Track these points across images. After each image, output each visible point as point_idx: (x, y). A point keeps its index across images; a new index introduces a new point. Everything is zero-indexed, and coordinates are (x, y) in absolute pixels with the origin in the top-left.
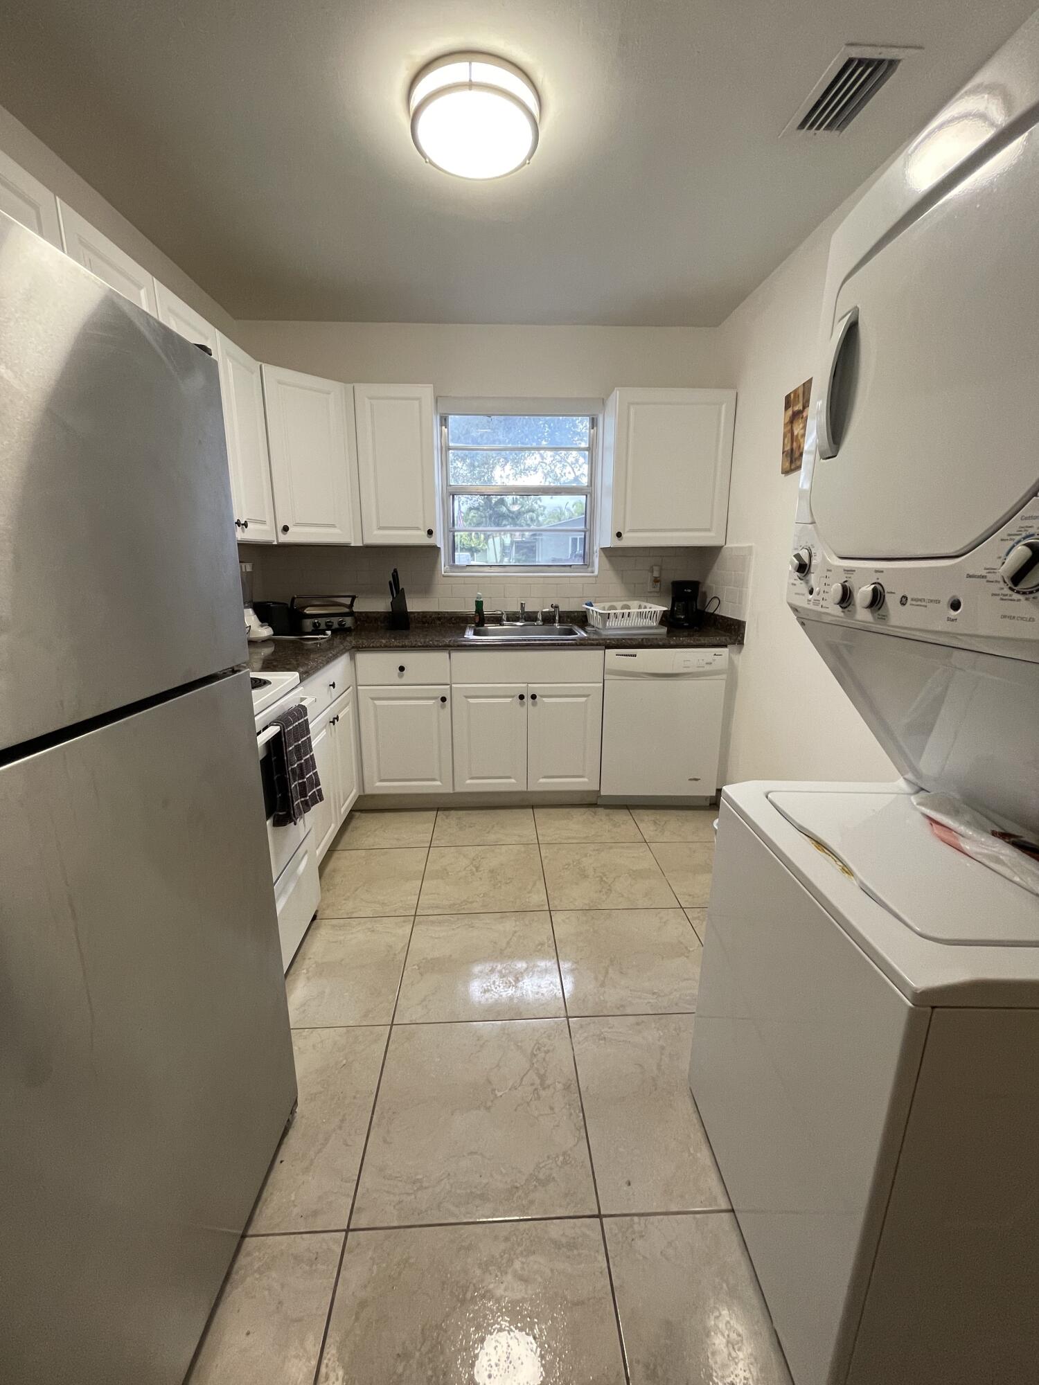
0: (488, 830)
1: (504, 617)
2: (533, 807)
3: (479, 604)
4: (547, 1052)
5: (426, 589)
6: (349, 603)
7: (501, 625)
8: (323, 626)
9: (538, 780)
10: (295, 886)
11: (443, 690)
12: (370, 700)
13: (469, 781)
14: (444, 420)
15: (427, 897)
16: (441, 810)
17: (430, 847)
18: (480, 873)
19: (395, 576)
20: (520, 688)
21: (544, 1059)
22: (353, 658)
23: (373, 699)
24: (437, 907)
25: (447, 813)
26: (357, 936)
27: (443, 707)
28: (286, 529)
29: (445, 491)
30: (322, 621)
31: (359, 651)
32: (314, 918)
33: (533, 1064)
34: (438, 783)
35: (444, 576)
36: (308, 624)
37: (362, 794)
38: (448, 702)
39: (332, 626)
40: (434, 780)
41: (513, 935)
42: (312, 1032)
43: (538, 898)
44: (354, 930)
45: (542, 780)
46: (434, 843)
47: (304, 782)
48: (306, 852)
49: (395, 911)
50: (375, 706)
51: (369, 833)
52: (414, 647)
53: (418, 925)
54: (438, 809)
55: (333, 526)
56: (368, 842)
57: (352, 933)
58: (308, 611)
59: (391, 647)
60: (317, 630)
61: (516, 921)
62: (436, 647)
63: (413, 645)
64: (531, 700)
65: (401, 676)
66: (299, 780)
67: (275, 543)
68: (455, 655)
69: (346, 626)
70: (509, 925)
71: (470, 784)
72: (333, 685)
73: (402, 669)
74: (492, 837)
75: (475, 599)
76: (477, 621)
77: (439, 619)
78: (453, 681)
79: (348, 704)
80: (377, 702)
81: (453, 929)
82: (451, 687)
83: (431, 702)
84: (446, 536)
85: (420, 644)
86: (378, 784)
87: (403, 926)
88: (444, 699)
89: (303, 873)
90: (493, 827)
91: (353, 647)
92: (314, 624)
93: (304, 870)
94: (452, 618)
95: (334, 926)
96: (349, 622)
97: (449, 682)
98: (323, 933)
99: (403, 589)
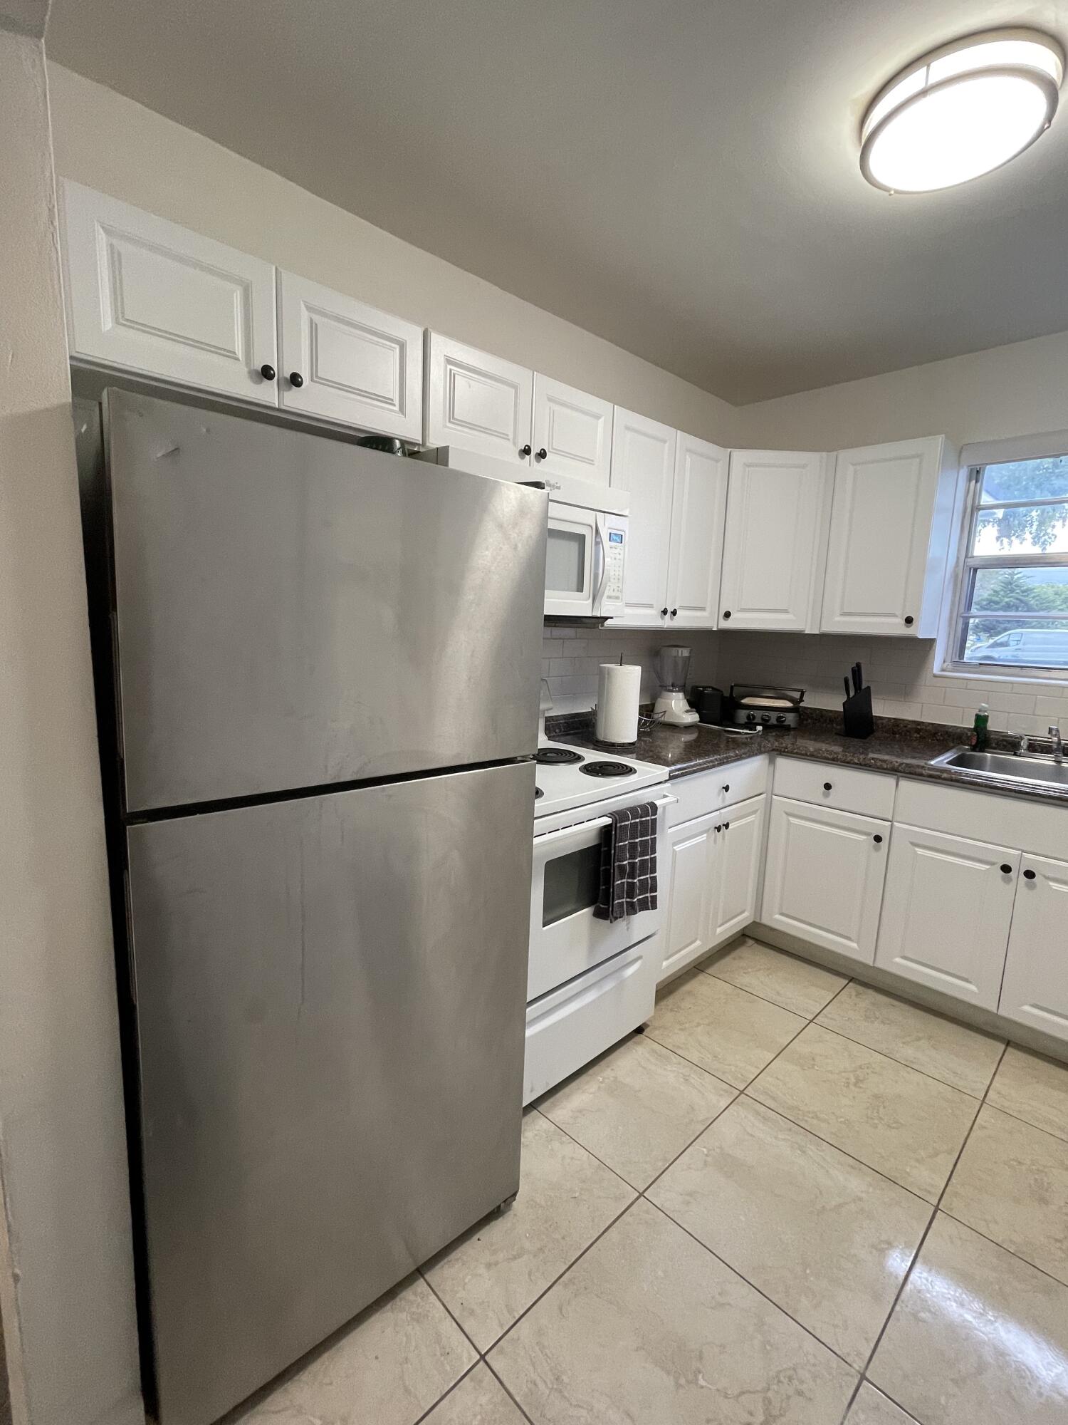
0: (908, 1039)
1: (1024, 744)
2: (1008, 1043)
3: (981, 720)
4: (800, 1393)
5: (905, 689)
6: (798, 697)
7: (1015, 754)
8: (758, 720)
9: (1023, 1005)
10: (614, 987)
11: (882, 827)
12: (784, 815)
13: (898, 960)
14: (975, 473)
15: (769, 1079)
16: (855, 983)
17: (811, 1021)
18: (857, 1090)
19: (857, 672)
20: (1010, 855)
21: (789, 1397)
22: (772, 762)
23: (788, 814)
24: (774, 1099)
25: (861, 989)
26: (670, 1075)
27: (877, 849)
28: (727, 615)
29: (961, 564)
30: (758, 714)
31: (781, 755)
32: (639, 1030)
33: (769, 1389)
34: (855, 945)
35: (935, 676)
36: (742, 715)
37: (758, 920)
38: (884, 844)
39: (768, 721)
40: (849, 938)
41: (854, 1201)
42: (570, 1143)
43: (930, 1177)
44: (669, 1068)
45: (1027, 1008)
46: (819, 1020)
47: (634, 883)
48: (640, 958)
49: (724, 1073)
50: (789, 823)
51: (750, 970)
52: (848, 763)
53: (738, 1104)
54: (852, 980)
55: (786, 611)
56: (744, 980)
57: (665, 1069)
58: (746, 701)
59: (817, 757)
60: (750, 724)
61: (871, 1185)
62: (878, 768)
63: (848, 759)
64: (1023, 879)
65: (826, 796)
66: (628, 878)
67: (715, 629)
68: (906, 785)
69: (785, 723)
70: (856, 1184)
71: (898, 964)
72: (727, 788)
73: (828, 787)
74: (908, 1052)
75: (977, 712)
76: (974, 742)
77: (918, 731)
78: (895, 819)
79: (754, 812)
80: (792, 820)
81: (776, 1138)
82: (892, 826)
83: (863, 837)
84: (954, 622)
85: (856, 761)
86: (777, 916)
87: (721, 1095)
88: (878, 839)
89: (629, 977)
90: (919, 1039)
91: (773, 750)
92: (748, 717)
93: (632, 975)
94: (936, 733)
95: (654, 1051)
96: (790, 719)
97: (891, 819)
98: (638, 1053)
99: (868, 688)
